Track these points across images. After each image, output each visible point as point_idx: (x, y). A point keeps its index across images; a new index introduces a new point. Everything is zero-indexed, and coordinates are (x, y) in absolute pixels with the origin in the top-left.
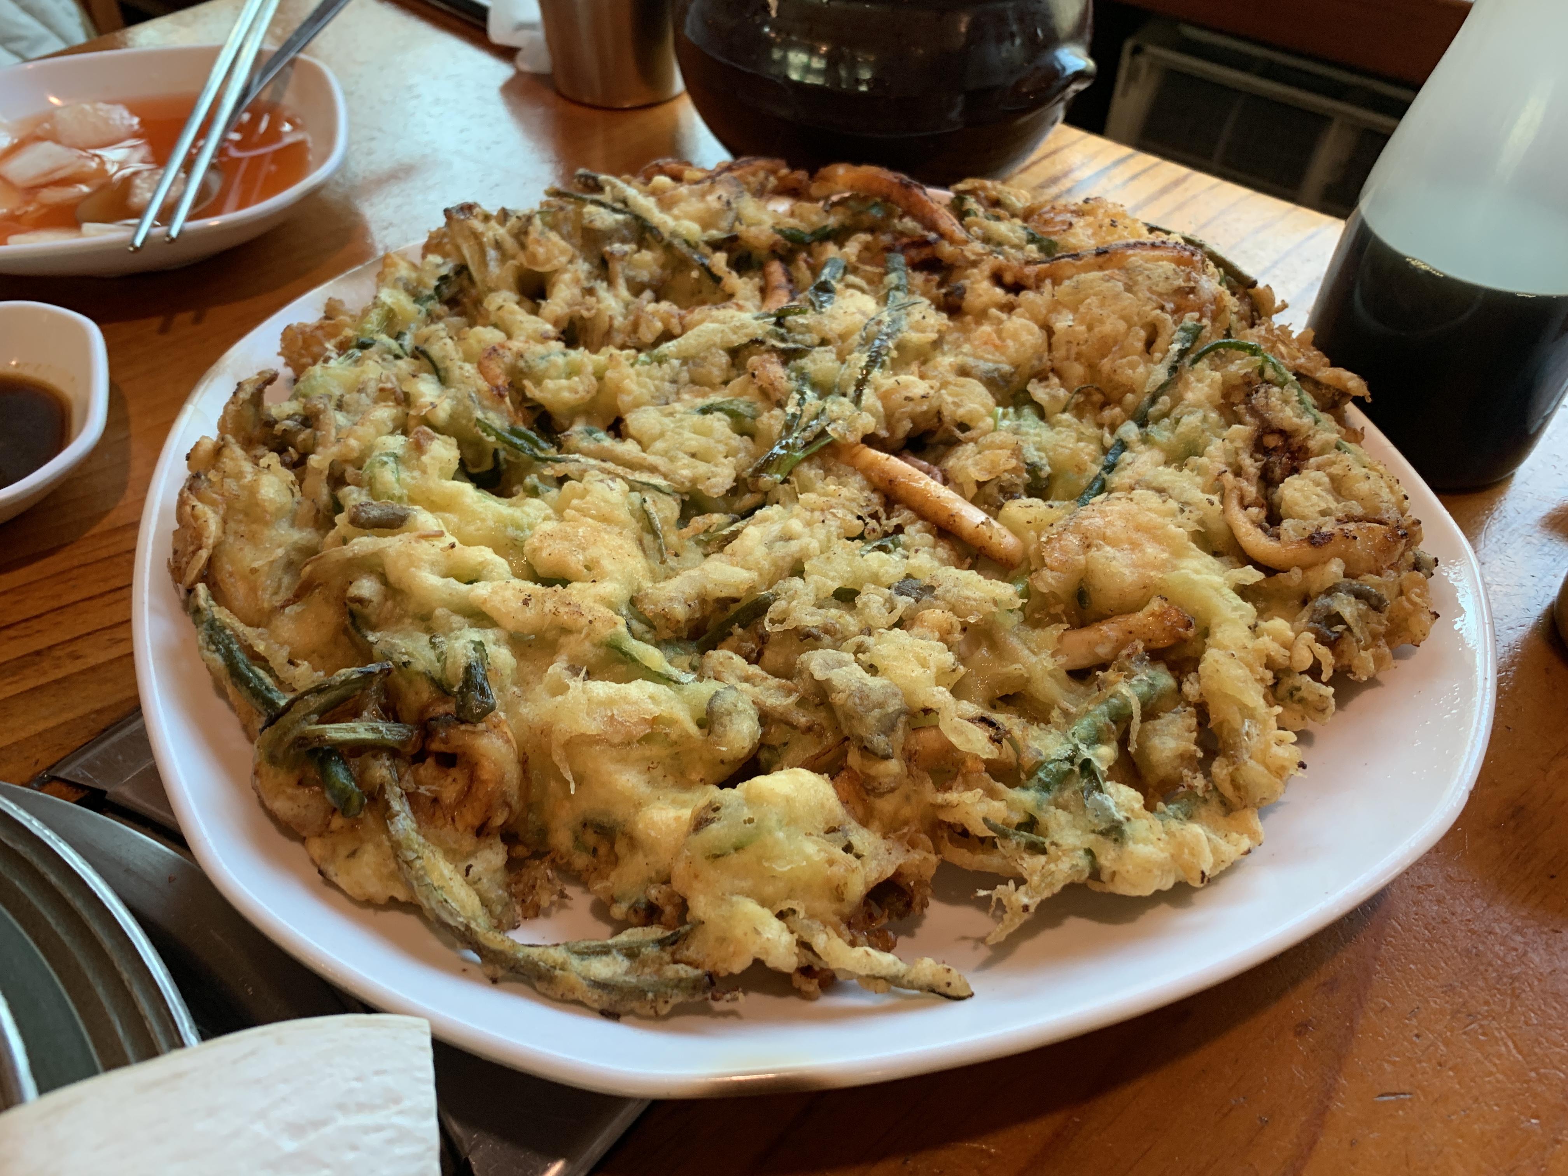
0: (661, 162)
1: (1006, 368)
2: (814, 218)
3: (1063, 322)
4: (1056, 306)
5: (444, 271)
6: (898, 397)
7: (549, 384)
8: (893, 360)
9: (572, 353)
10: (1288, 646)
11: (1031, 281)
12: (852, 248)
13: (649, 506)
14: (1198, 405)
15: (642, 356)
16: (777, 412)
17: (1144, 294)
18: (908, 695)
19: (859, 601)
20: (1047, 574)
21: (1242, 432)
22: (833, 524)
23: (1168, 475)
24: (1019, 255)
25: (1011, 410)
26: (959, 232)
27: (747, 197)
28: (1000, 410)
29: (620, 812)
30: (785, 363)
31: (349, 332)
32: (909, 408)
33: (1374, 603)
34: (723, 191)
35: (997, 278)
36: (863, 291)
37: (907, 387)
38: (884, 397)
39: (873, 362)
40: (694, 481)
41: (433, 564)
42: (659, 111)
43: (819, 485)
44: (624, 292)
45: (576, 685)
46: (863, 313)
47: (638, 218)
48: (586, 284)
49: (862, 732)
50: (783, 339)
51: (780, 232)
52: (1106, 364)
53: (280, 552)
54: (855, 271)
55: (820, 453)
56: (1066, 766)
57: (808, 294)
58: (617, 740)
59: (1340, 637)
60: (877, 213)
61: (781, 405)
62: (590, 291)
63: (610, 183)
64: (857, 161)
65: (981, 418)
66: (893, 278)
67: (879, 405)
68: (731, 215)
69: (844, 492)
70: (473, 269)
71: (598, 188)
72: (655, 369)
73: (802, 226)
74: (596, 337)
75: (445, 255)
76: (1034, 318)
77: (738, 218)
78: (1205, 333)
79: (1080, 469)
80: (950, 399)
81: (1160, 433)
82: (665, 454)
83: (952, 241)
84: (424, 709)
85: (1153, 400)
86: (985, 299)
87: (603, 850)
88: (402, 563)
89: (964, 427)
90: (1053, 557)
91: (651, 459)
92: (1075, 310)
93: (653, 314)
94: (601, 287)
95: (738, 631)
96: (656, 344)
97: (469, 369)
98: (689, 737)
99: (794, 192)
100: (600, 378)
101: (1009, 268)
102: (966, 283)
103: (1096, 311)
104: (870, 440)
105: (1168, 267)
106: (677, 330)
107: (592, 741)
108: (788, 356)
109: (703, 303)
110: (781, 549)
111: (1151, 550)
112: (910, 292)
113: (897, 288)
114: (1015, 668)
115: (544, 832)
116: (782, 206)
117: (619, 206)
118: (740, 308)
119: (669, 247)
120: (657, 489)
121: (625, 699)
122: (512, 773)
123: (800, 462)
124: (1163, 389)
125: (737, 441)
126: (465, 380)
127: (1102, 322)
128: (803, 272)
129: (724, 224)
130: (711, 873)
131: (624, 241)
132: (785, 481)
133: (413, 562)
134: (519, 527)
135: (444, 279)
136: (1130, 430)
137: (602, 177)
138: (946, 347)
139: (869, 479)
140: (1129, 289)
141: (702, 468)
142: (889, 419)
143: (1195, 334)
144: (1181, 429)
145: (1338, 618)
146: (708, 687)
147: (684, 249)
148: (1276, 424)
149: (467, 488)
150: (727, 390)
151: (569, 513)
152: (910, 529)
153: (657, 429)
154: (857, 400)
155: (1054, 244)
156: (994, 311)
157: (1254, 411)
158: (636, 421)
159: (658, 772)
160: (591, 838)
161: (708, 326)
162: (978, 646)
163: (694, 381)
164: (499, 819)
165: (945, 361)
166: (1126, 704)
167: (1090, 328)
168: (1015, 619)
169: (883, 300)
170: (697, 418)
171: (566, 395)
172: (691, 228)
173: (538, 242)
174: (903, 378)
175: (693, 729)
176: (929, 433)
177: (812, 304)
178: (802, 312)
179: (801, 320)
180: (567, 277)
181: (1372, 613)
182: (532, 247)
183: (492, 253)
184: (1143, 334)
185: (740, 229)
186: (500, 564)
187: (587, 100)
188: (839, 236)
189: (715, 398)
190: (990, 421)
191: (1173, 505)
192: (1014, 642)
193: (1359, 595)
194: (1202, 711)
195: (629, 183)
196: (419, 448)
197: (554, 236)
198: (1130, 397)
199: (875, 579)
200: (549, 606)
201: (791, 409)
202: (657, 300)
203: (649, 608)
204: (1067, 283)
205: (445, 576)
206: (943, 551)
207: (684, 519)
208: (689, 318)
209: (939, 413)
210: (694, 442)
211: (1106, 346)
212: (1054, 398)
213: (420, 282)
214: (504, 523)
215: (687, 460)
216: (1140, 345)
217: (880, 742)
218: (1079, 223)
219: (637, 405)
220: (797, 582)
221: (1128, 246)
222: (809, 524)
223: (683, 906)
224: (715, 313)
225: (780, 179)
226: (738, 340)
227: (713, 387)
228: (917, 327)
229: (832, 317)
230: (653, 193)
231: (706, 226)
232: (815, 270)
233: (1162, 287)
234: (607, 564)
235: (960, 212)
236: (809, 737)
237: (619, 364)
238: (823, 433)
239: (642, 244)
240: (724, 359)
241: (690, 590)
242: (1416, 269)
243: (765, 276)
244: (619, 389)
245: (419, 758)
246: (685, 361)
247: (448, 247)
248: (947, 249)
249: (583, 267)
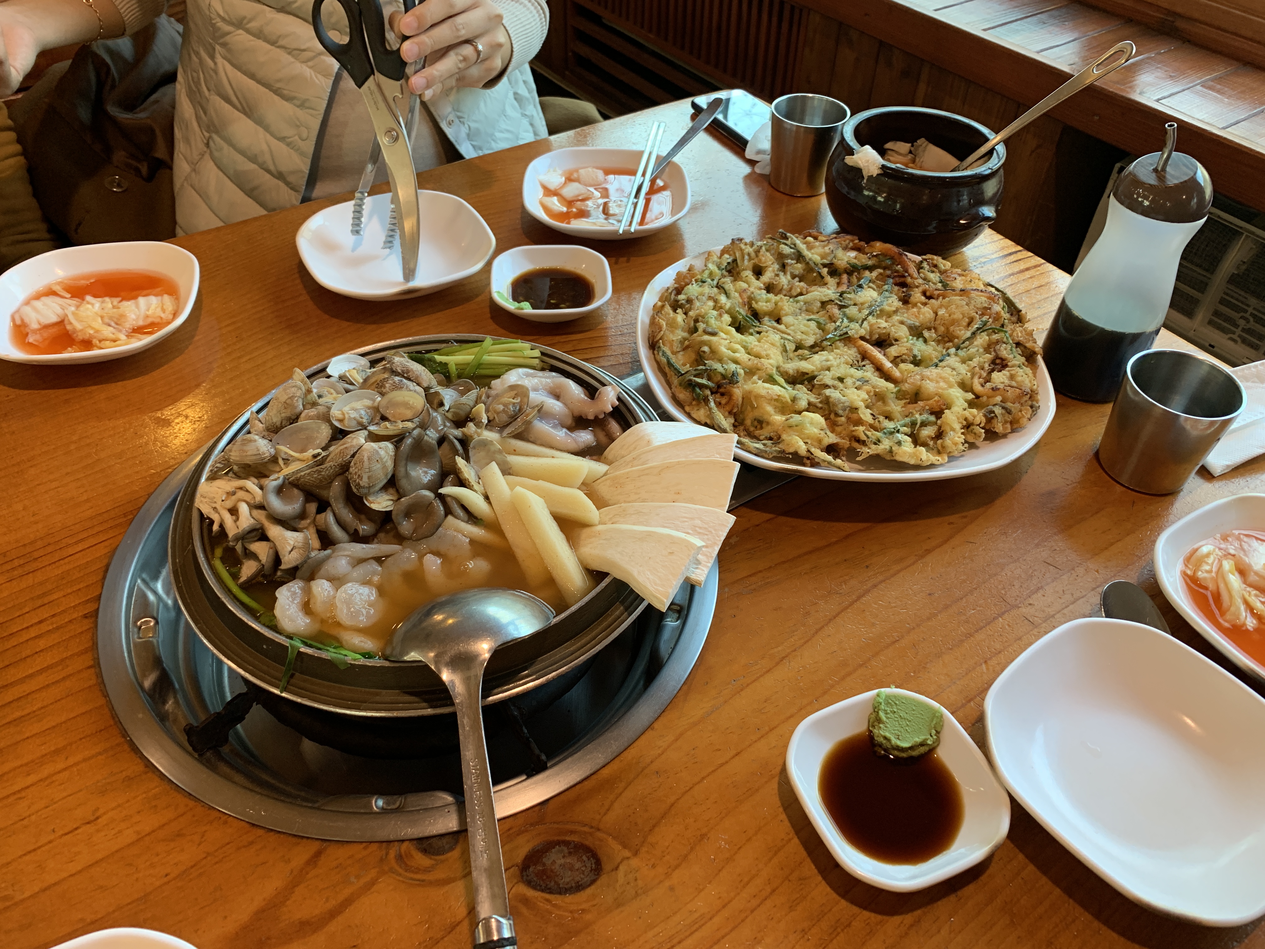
0: (811, 231)
1: (917, 324)
2: (864, 261)
3: (941, 312)
4: (941, 306)
5: (729, 260)
6: (875, 327)
7: (760, 303)
8: (877, 314)
9: (769, 295)
10: (974, 417)
11: (935, 297)
12: (875, 274)
13: (786, 344)
14: (977, 346)
15: (791, 300)
16: (833, 324)
17: (972, 307)
18: (852, 402)
19: (845, 381)
20: (906, 385)
21: (989, 357)
22: (843, 360)
23: (958, 365)
24: (934, 287)
25: (915, 338)
26: (915, 274)
27: (840, 249)
28: (911, 337)
29: (765, 417)
30: (839, 309)
31: (699, 277)
32: (879, 330)
33: (1009, 412)
34: (831, 246)
35: (924, 293)
36: (874, 290)
37: (879, 323)
38: (871, 326)
39: (870, 314)
40: (801, 340)
41: (725, 346)
42: (813, 199)
43: (842, 348)
44: (789, 277)
45: (760, 382)
46: (872, 297)
47: (798, 251)
48: (777, 273)
49: (836, 409)
50: (841, 301)
51: (849, 264)
52: (952, 328)
53: (680, 337)
54: (874, 282)
55: (844, 339)
56: (893, 430)
57: (854, 287)
58: (769, 398)
59: (992, 418)
60: (889, 262)
61: (835, 322)
62: (777, 275)
63: (790, 237)
64: (885, 241)
65: (903, 338)
66: (886, 287)
67: (868, 328)
68: (833, 255)
69: (849, 352)
70: (738, 261)
71: (786, 238)
72: (795, 304)
73: (858, 263)
74: (776, 291)
75: (730, 255)
76: (932, 309)
77: (835, 257)
78: (989, 324)
79: (931, 360)
80: (894, 330)
81: (961, 353)
82: (793, 331)
83: (912, 278)
84: (719, 381)
85: (963, 343)
86: (917, 300)
87: (759, 427)
88: (717, 344)
89: (896, 340)
90: (910, 380)
91: (789, 331)
92: (947, 309)
93: (798, 286)
94: (781, 274)
95: (806, 383)
96: (796, 296)
97: (737, 295)
98: (787, 402)
99: (858, 249)
100: (776, 305)
101: (929, 290)
102: (912, 293)
103: (953, 310)
104: (862, 338)
105: (984, 299)
106: (805, 293)
107: (762, 397)
108: (841, 307)
109: (816, 285)
110: (824, 363)
111: (942, 384)
112: (891, 293)
113: (887, 291)
114: (888, 408)
115: (743, 420)
116: (853, 254)
117: (793, 246)
118: (828, 289)
119: (808, 263)
120: (789, 340)
121: (772, 389)
122: (740, 399)
123: (837, 341)
124: (968, 339)
125: (817, 331)
126: (735, 298)
127: (954, 314)
128: (854, 279)
129: (829, 258)
130: (789, 430)
131: (792, 259)
132: (831, 345)
133: (720, 344)
134: (747, 342)
135: (729, 263)
136: (952, 351)
137: (788, 234)
138: (899, 314)
139: (858, 350)
140: (967, 304)
141: (804, 337)
142: (871, 333)
143: (985, 323)
144: (969, 352)
145: (994, 412)
146: (795, 392)
147: (813, 265)
148: (1000, 356)
149: (733, 330)
150: (817, 315)
151: (762, 341)
152: (867, 366)
153: (792, 323)
154: (861, 326)
155: (948, 284)
156: (919, 304)
157: (995, 351)
158: (785, 319)
159: (777, 410)
160: (756, 423)
161: (816, 293)
162: (879, 401)
163: (807, 310)
164: (735, 411)
165: (896, 318)
166: (916, 420)
167: (950, 316)
168: (892, 395)
169: (880, 294)
170: (806, 322)
171: (765, 308)
172: (817, 258)
173: (763, 256)
174: (879, 320)
175: (789, 401)
176: (885, 341)
177: (854, 291)
178: (850, 293)
179: (849, 296)
180: (771, 269)
181: (1007, 414)
182: (760, 257)
183: (746, 257)
184: (967, 320)
185: (835, 261)
186: (742, 350)
187: (782, 190)
188: (871, 269)
189: (812, 317)
190: (906, 340)
191: (954, 373)
192: (890, 401)
193: (1003, 408)
194: (940, 427)
195: (797, 237)
196: (721, 315)
197: (768, 254)
198: (956, 340)
199: (852, 376)
200: (755, 362)
201: (838, 324)
202: (800, 281)
203: (782, 369)
204: (947, 299)
205: (728, 349)
206: (876, 374)
207: (796, 350)
208: (810, 289)
209: (889, 334)
210: (804, 329)
211: (954, 322)
212: (931, 337)
213: (721, 263)
214: (742, 341)
215: (800, 333)
216: (965, 324)
217: (840, 412)
218: (959, 278)
219: (786, 315)
220: (827, 372)
221: (972, 290)
222: (835, 358)
223: (779, 437)
224: (819, 289)
225: (854, 244)
226: (825, 299)
227: (813, 313)
228: (889, 305)
229: (860, 297)
230: (805, 243)
231: (822, 258)
232: (859, 280)
233: (979, 306)
234: (772, 356)
235: (919, 267)
236: (821, 411)
237: (783, 301)
238: (847, 333)
239: (798, 261)
240: (819, 304)
241: (795, 368)
242: (1074, 315)
243: (840, 279)
244: (782, 309)
245: (716, 393)
246: (805, 303)
247: (731, 252)
248: (909, 280)
249: (776, 266)
